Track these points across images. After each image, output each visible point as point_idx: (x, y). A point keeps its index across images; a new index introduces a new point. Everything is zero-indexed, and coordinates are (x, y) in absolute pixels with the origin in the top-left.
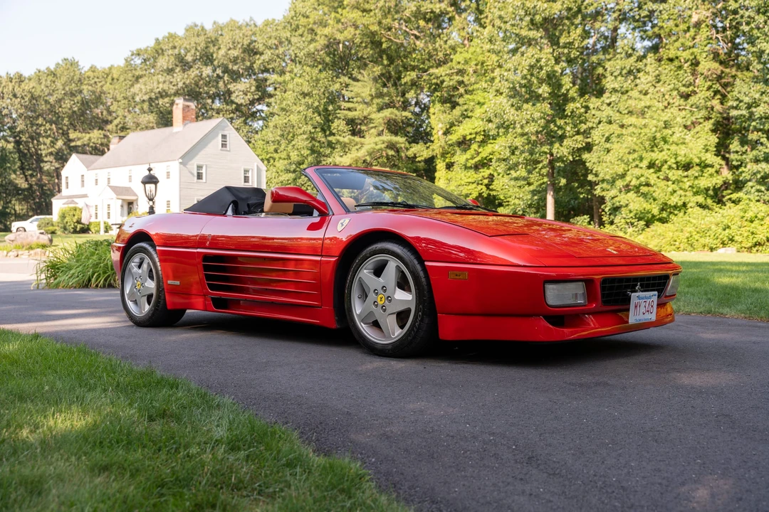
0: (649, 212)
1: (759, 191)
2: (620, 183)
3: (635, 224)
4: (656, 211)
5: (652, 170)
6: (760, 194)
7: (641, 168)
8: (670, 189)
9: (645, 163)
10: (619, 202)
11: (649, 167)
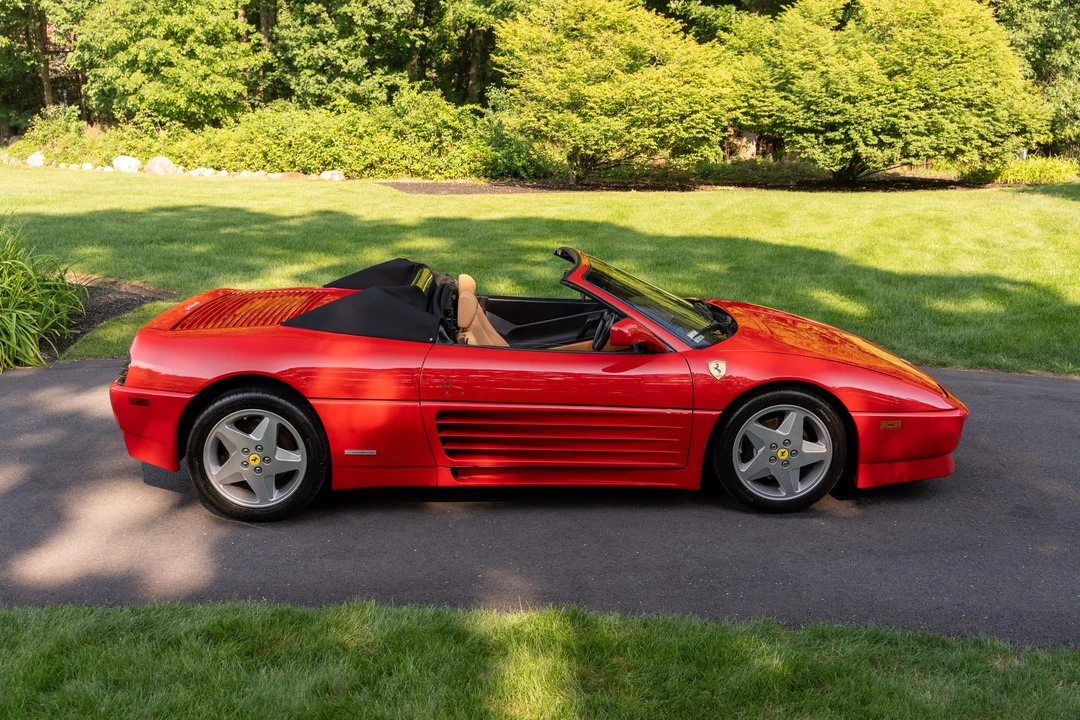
0: (172, 104)
1: (319, 82)
2: (122, 57)
3: (168, 124)
4: (182, 102)
5: (171, 42)
6: (321, 87)
7: (155, 37)
8: (201, 72)
9: (160, 31)
10: (123, 86)
11: (166, 37)
